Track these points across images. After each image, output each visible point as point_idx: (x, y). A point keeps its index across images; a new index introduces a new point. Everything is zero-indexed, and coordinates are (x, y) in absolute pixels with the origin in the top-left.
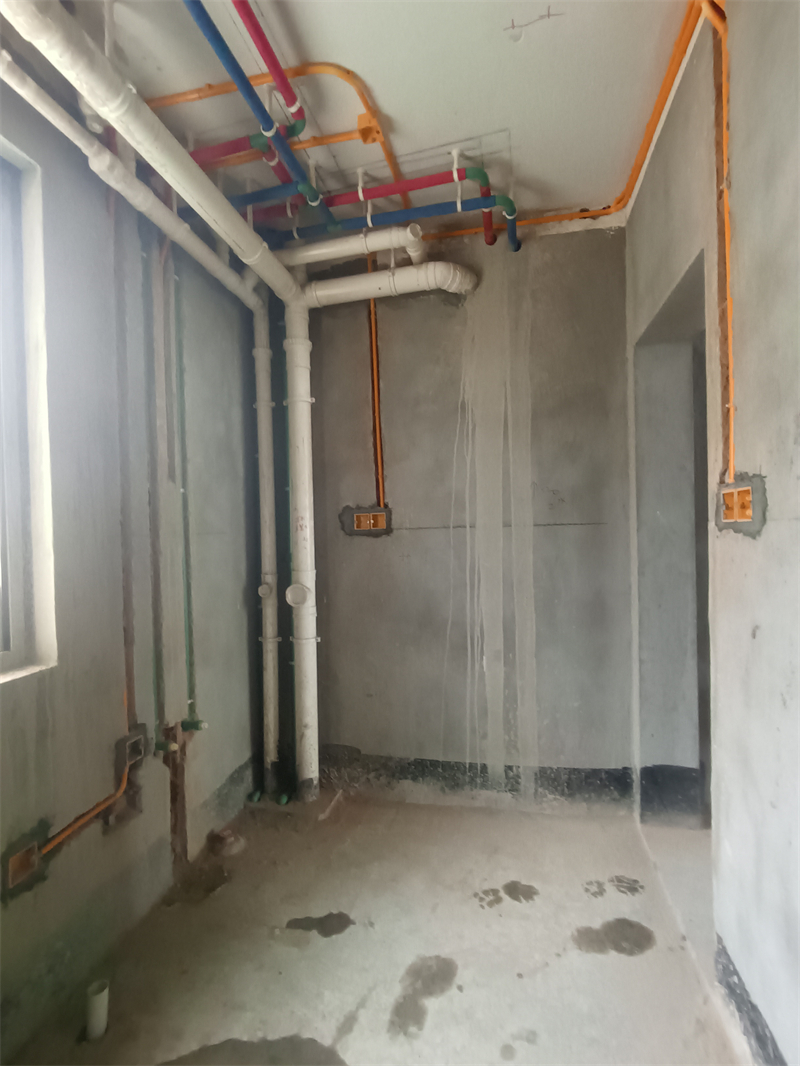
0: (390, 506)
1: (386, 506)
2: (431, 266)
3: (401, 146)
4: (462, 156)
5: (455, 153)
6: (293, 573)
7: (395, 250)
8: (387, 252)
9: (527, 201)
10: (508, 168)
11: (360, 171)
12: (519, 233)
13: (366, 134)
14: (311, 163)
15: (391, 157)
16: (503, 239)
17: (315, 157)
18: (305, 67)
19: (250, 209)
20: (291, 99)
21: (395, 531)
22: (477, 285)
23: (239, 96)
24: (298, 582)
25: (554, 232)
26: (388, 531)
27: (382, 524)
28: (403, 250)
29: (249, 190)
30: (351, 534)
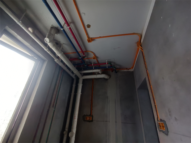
0: (93, 115)
1: (92, 115)
2: (103, 75)
3: (99, 60)
4: (108, 61)
5: (107, 61)
6: (72, 129)
7: (97, 72)
8: (96, 72)
9: (118, 67)
10: (114, 63)
11: (93, 62)
12: (116, 71)
13: (94, 58)
14: (86, 61)
15: (98, 61)
16: (114, 72)
17: (87, 60)
18: (86, 51)
19: (76, 66)
20: (84, 54)
21: (93, 121)
22: (110, 78)
23: (77, 54)
24: (72, 131)
25: (122, 71)
26: (92, 121)
27: (91, 119)
28: (99, 72)
29: (76, 63)
30: (85, 121)
